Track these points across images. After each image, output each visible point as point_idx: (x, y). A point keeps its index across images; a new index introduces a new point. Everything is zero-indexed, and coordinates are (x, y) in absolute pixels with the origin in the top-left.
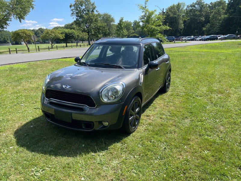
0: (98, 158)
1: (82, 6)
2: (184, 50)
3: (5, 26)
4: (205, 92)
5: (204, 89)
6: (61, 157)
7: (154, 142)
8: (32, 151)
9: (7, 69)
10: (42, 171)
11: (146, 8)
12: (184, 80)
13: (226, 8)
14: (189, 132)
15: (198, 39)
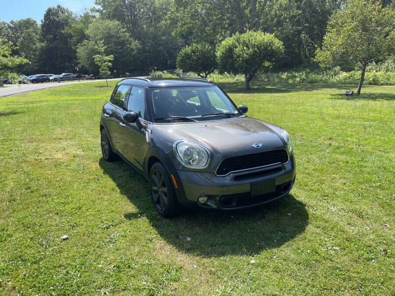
13: (39, 32)
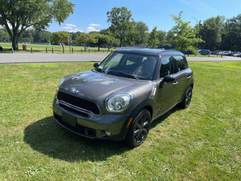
0: (94, 168)
1: (118, 13)
2: (217, 65)
3: (46, 27)
4: (229, 114)
5: (229, 111)
6: (59, 160)
7: (156, 161)
8: (35, 149)
9: (39, 67)
10: (38, 171)
11: (181, 19)
12: (209, 97)
14: (199, 156)
15: (236, 55)
